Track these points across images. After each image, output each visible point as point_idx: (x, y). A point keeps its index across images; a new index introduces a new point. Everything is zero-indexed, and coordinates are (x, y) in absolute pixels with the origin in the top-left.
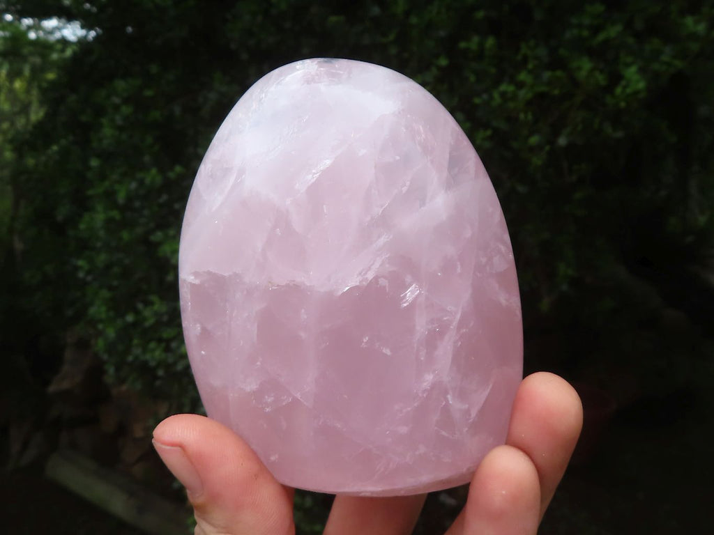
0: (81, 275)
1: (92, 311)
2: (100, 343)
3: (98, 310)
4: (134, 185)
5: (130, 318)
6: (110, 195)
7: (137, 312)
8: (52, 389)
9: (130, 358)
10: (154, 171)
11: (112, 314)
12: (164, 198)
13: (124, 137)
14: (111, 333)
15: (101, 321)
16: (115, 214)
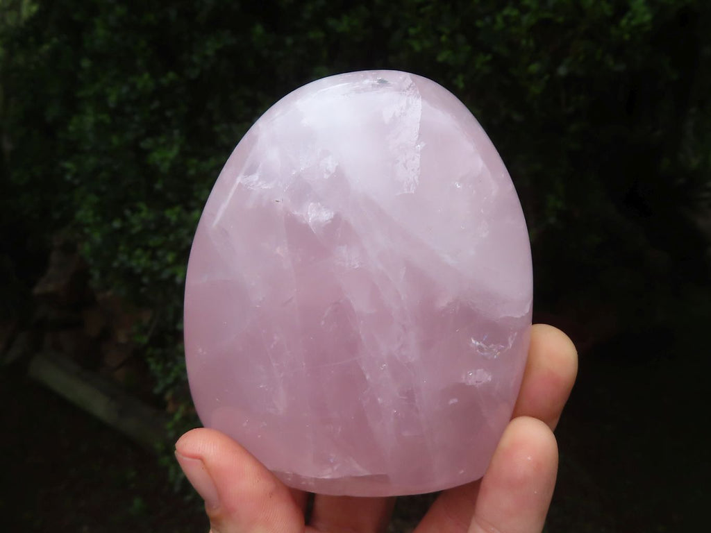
0: (68, 177)
1: (80, 215)
2: (85, 249)
3: (85, 214)
4: (125, 90)
5: (117, 224)
6: (100, 99)
7: (124, 219)
8: (37, 290)
9: (116, 264)
10: (146, 76)
11: (99, 218)
12: (156, 105)
13: (117, 38)
14: (97, 237)
15: (88, 225)
16: (105, 117)
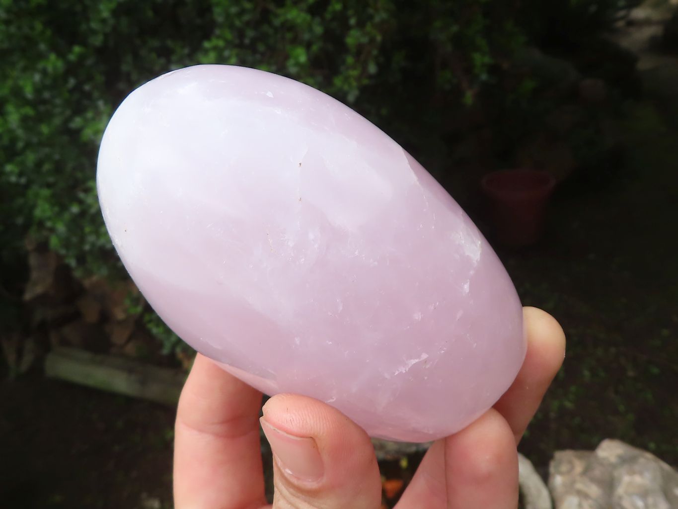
0: (13, 179)
1: (38, 213)
2: (54, 242)
3: (43, 210)
4: (37, 77)
5: (75, 209)
6: (17, 93)
7: (81, 202)
8: (28, 296)
9: (87, 247)
10: (53, 57)
11: (56, 209)
12: (72, 82)
13: (13, 29)
14: (61, 228)
15: (49, 219)
16: (29, 111)
